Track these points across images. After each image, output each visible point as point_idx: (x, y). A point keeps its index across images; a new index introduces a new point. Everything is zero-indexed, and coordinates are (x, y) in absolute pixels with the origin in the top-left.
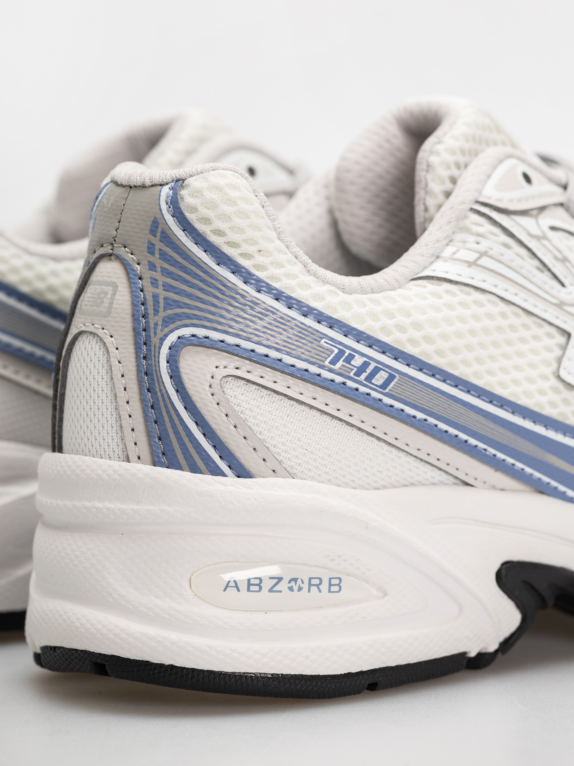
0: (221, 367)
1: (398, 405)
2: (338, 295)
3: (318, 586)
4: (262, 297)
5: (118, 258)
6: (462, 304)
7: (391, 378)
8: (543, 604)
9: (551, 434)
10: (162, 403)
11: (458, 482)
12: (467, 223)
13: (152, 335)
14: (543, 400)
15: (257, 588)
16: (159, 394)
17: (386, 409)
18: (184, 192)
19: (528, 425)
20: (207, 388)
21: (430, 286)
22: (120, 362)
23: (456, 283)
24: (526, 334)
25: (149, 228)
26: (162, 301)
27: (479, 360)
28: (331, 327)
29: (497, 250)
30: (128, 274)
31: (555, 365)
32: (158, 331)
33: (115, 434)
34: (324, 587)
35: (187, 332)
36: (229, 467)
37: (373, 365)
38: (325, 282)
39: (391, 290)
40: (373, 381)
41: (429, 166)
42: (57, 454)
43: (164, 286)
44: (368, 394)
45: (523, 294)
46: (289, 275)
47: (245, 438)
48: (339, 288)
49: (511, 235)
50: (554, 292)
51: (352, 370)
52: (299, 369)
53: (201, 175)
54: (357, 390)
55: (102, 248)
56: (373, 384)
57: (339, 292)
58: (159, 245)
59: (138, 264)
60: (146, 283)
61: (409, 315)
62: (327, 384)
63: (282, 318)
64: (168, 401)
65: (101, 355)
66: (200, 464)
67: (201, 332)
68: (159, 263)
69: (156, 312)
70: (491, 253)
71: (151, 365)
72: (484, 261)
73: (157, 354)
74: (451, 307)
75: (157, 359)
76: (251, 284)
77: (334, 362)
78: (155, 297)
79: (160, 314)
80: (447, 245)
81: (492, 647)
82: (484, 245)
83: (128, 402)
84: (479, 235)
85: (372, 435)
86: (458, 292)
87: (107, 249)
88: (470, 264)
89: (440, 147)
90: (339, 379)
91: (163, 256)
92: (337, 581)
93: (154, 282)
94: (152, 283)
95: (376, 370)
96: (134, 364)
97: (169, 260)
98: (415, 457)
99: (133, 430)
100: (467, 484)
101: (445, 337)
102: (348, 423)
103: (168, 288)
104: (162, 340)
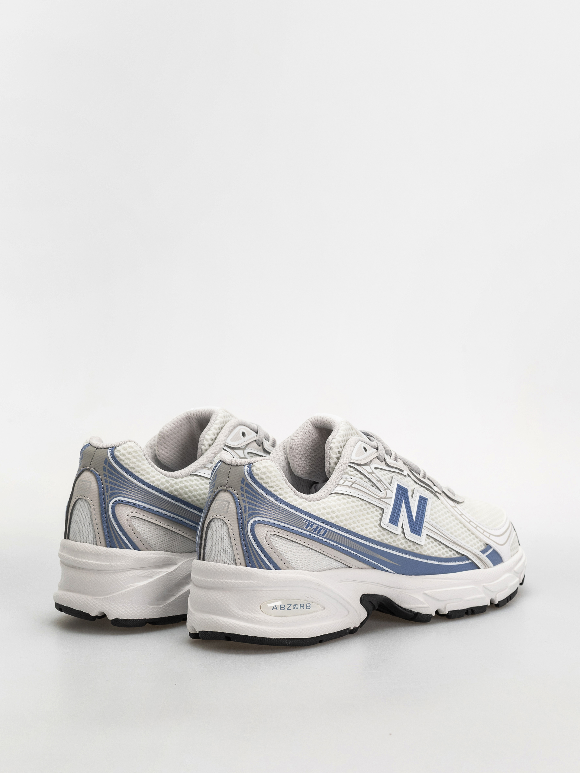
0: (269, 531)
1: (328, 541)
2: (306, 502)
3: (303, 607)
4: (282, 505)
5: (228, 491)
6: (348, 503)
7: (326, 532)
8: (374, 609)
9: (378, 547)
10: (249, 545)
11: (347, 567)
12: (347, 471)
13: (245, 520)
14: (376, 535)
15: (283, 609)
16: (248, 541)
17: (324, 543)
18: (253, 468)
19: (371, 545)
20: (265, 539)
21: (337, 497)
22: (232, 530)
23: (345, 495)
24: (369, 511)
25: (241, 481)
26: (247, 508)
27: (354, 522)
28: (305, 515)
29: (359, 480)
30: (233, 498)
31: (379, 522)
32: (247, 519)
33: (230, 555)
34: (305, 607)
35: (256, 519)
36: (273, 566)
37: (319, 528)
38: (302, 498)
39: (323, 499)
40: (320, 533)
41: (330, 447)
42: (202, 562)
43: (248, 502)
44: (318, 538)
45: (368, 497)
46: (290, 497)
47: (278, 556)
48: (306, 500)
49: (362, 474)
50: (377, 494)
51: (313, 530)
52: (295, 531)
53: (259, 462)
54: (314, 537)
55: (221, 487)
56: (320, 534)
57: (307, 501)
58: (245, 488)
59: (237, 494)
60: (241, 501)
61: (330, 508)
62: (305, 535)
63: (283, 510)
64: (251, 544)
65: (224, 527)
66: (263, 565)
67: (262, 519)
68: (245, 494)
69: (245, 512)
70: (356, 482)
71: (244, 531)
72: (354, 485)
73: (247, 527)
74: (344, 504)
75: (247, 529)
76: (278, 501)
77: (307, 527)
78: (245, 507)
79: (247, 513)
80: (341, 480)
81: (358, 626)
82: (354, 479)
83: (236, 544)
84: (352, 475)
85: (320, 552)
86: (346, 498)
87: (224, 488)
88: (349, 487)
89: (334, 440)
90: (308, 533)
91: (247, 492)
92: (309, 605)
93: (244, 501)
94: (243, 501)
95: (321, 529)
96: (238, 531)
97: (249, 493)
98: (334, 559)
99: (238, 554)
100: (350, 567)
101: (343, 515)
102: (312, 549)
103: (249, 503)
104: (248, 522)
